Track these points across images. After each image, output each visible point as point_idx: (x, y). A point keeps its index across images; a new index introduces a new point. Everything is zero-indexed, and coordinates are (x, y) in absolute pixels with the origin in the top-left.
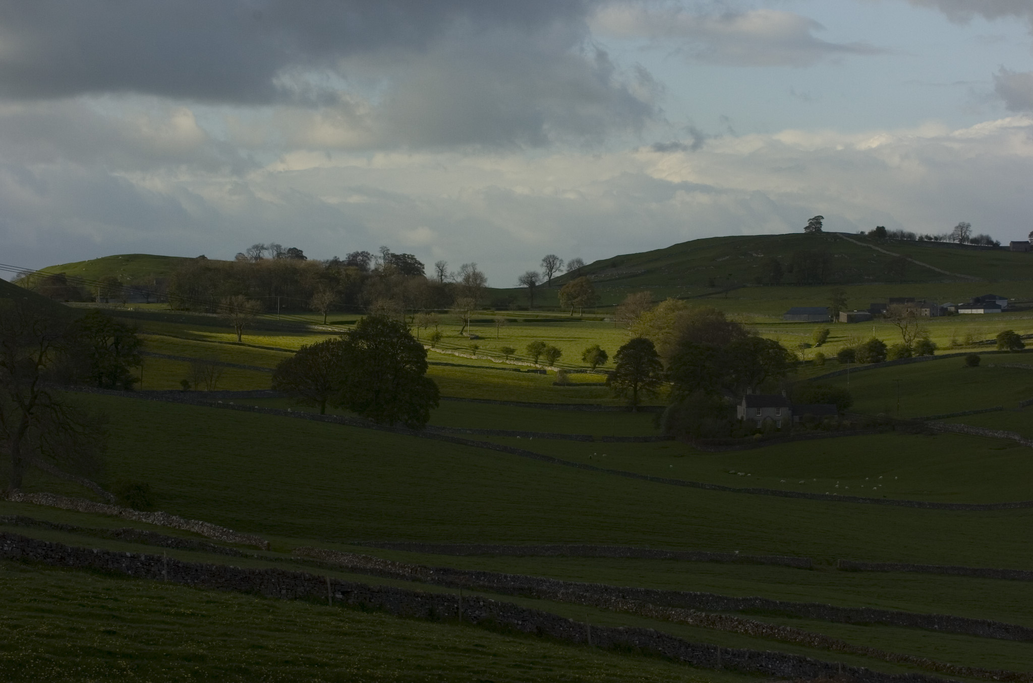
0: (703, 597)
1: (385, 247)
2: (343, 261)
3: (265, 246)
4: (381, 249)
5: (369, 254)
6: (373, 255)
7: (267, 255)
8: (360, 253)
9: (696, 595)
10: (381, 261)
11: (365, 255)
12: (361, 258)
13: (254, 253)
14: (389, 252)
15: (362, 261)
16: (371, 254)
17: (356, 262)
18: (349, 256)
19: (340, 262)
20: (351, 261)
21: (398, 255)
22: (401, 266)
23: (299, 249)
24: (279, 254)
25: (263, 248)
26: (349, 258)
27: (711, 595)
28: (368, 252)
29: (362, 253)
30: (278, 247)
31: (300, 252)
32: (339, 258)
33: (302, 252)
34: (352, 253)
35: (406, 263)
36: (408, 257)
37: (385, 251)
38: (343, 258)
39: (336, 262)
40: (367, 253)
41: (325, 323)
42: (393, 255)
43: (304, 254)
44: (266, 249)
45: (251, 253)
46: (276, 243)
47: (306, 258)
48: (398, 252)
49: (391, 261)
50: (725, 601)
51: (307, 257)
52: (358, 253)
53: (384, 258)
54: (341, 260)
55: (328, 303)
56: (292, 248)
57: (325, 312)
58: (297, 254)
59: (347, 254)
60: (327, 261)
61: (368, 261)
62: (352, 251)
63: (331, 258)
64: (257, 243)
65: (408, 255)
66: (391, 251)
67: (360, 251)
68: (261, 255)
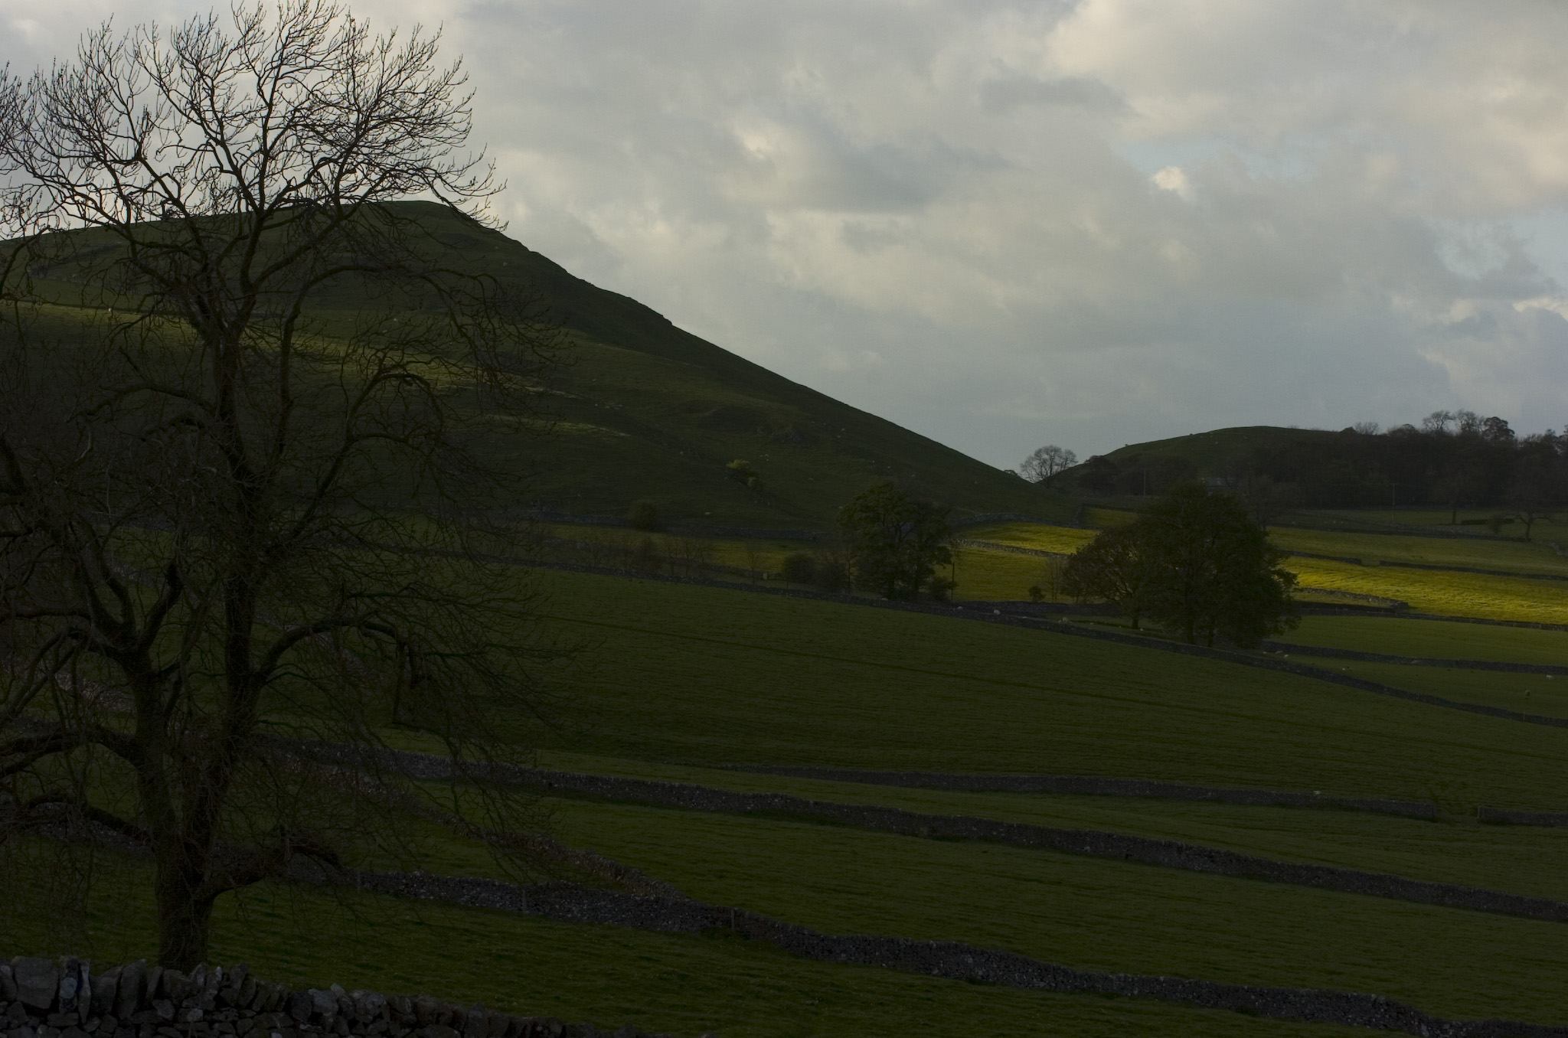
0: (684, 790)
3: (1450, 415)
7: (1453, 427)
9: (672, 787)
13: (1433, 425)
19: (1556, 438)
23: (1501, 419)
24: (1470, 426)
25: (1447, 417)
27: (698, 788)
30: (1471, 415)
31: (1503, 424)
32: (1554, 432)
33: (1506, 423)
38: (1559, 432)
39: (1549, 438)
43: (1510, 427)
44: (1451, 419)
45: (1430, 425)
46: (1468, 409)
47: (1513, 432)
50: (724, 798)
54: (1558, 435)
55: (1458, 493)
56: (1491, 416)
58: (1499, 426)
59: (1565, 426)
60: (1533, 436)
63: (1543, 433)
64: (1438, 410)
68: (1445, 428)
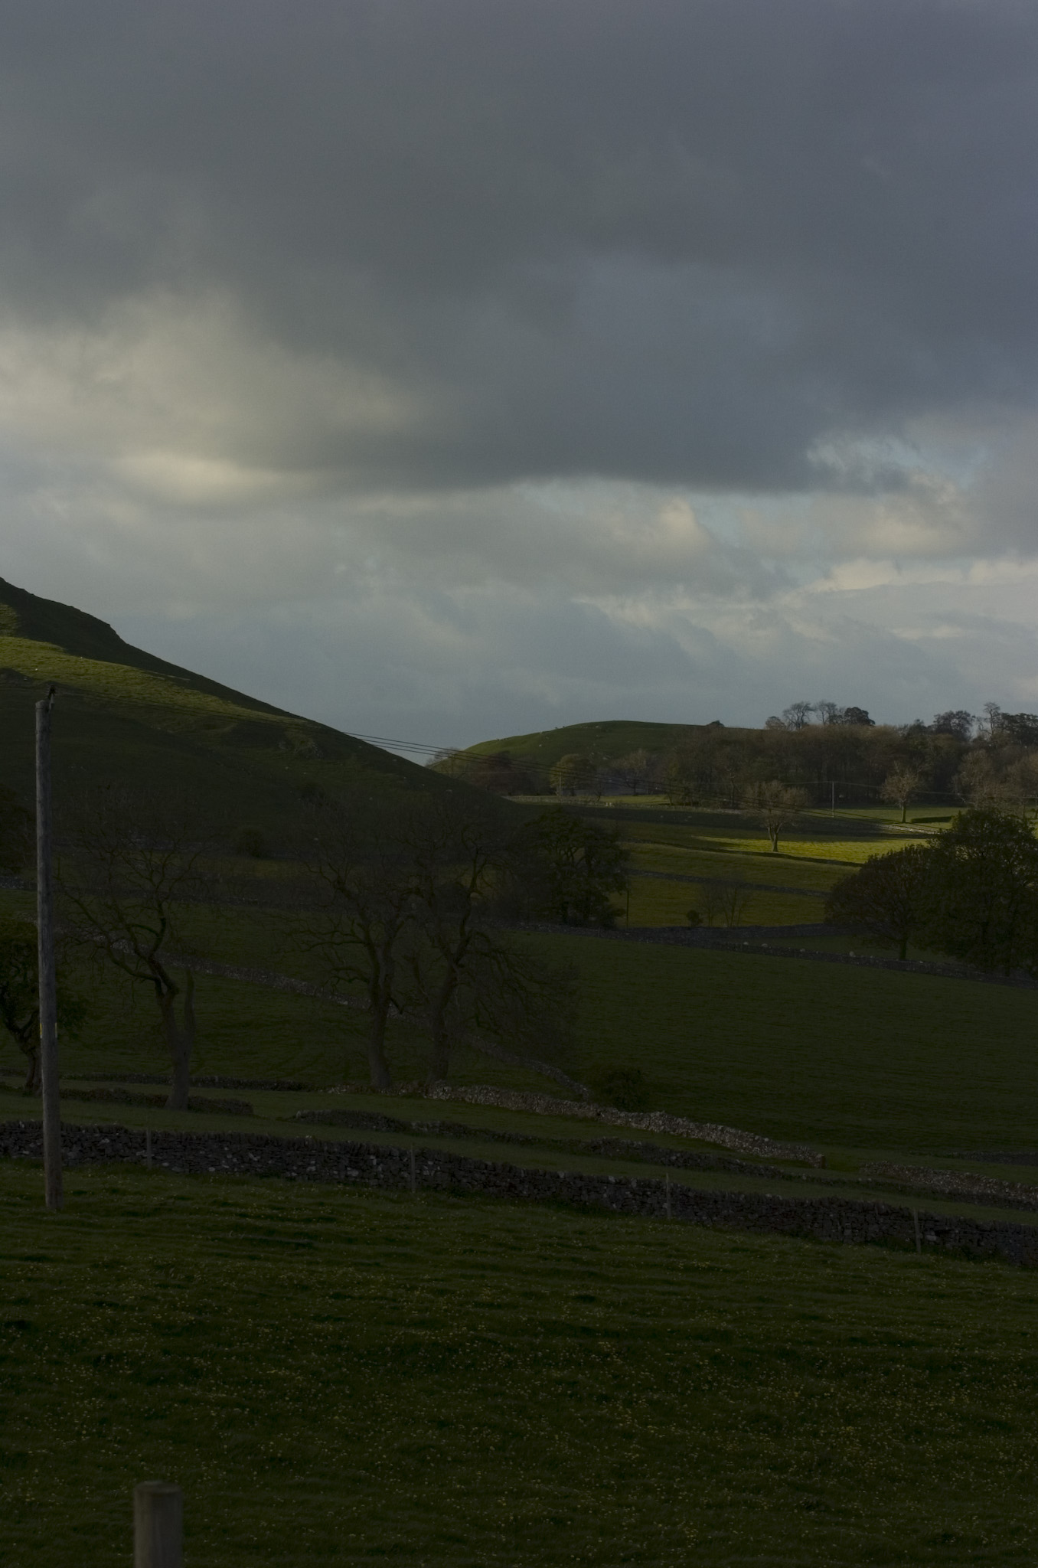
1: (994, 704)
2: (929, 727)
3: (811, 706)
4: (986, 707)
5: (969, 715)
6: (974, 717)
7: (815, 719)
8: (955, 713)
10: (988, 726)
11: (964, 717)
12: (957, 722)
13: (795, 717)
14: (1000, 712)
15: (959, 725)
16: (972, 715)
17: (949, 727)
18: (939, 718)
19: (925, 727)
20: (940, 725)
21: (1012, 716)
22: (1017, 732)
23: (862, 709)
24: (832, 718)
25: (807, 708)
26: (938, 721)
28: (968, 712)
29: (958, 713)
30: (831, 706)
31: (864, 714)
32: (922, 722)
33: (866, 713)
34: (942, 713)
35: (1024, 727)
36: (1029, 719)
37: (993, 709)
38: (929, 721)
39: (919, 728)
40: (965, 713)
41: (904, 822)
42: (1006, 716)
43: (871, 717)
44: (812, 710)
45: (790, 716)
46: (828, 701)
47: (874, 722)
48: (1013, 712)
49: (1002, 724)
51: (876, 721)
52: (952, 713)
53: (992, 721)
54: (926, 724)
55: (907, 790)
56: (852, 707)
57: (904, 804)
58: (859, 716)
59: (935, 716)
60: (905, 727)
61: (967, 726)
62: (943, 711)
63: (911, 722)
64: (798, 702)
65: (1028, 716)
66: (1002, 711)
67: (955, 712)
68: (806, 719)
